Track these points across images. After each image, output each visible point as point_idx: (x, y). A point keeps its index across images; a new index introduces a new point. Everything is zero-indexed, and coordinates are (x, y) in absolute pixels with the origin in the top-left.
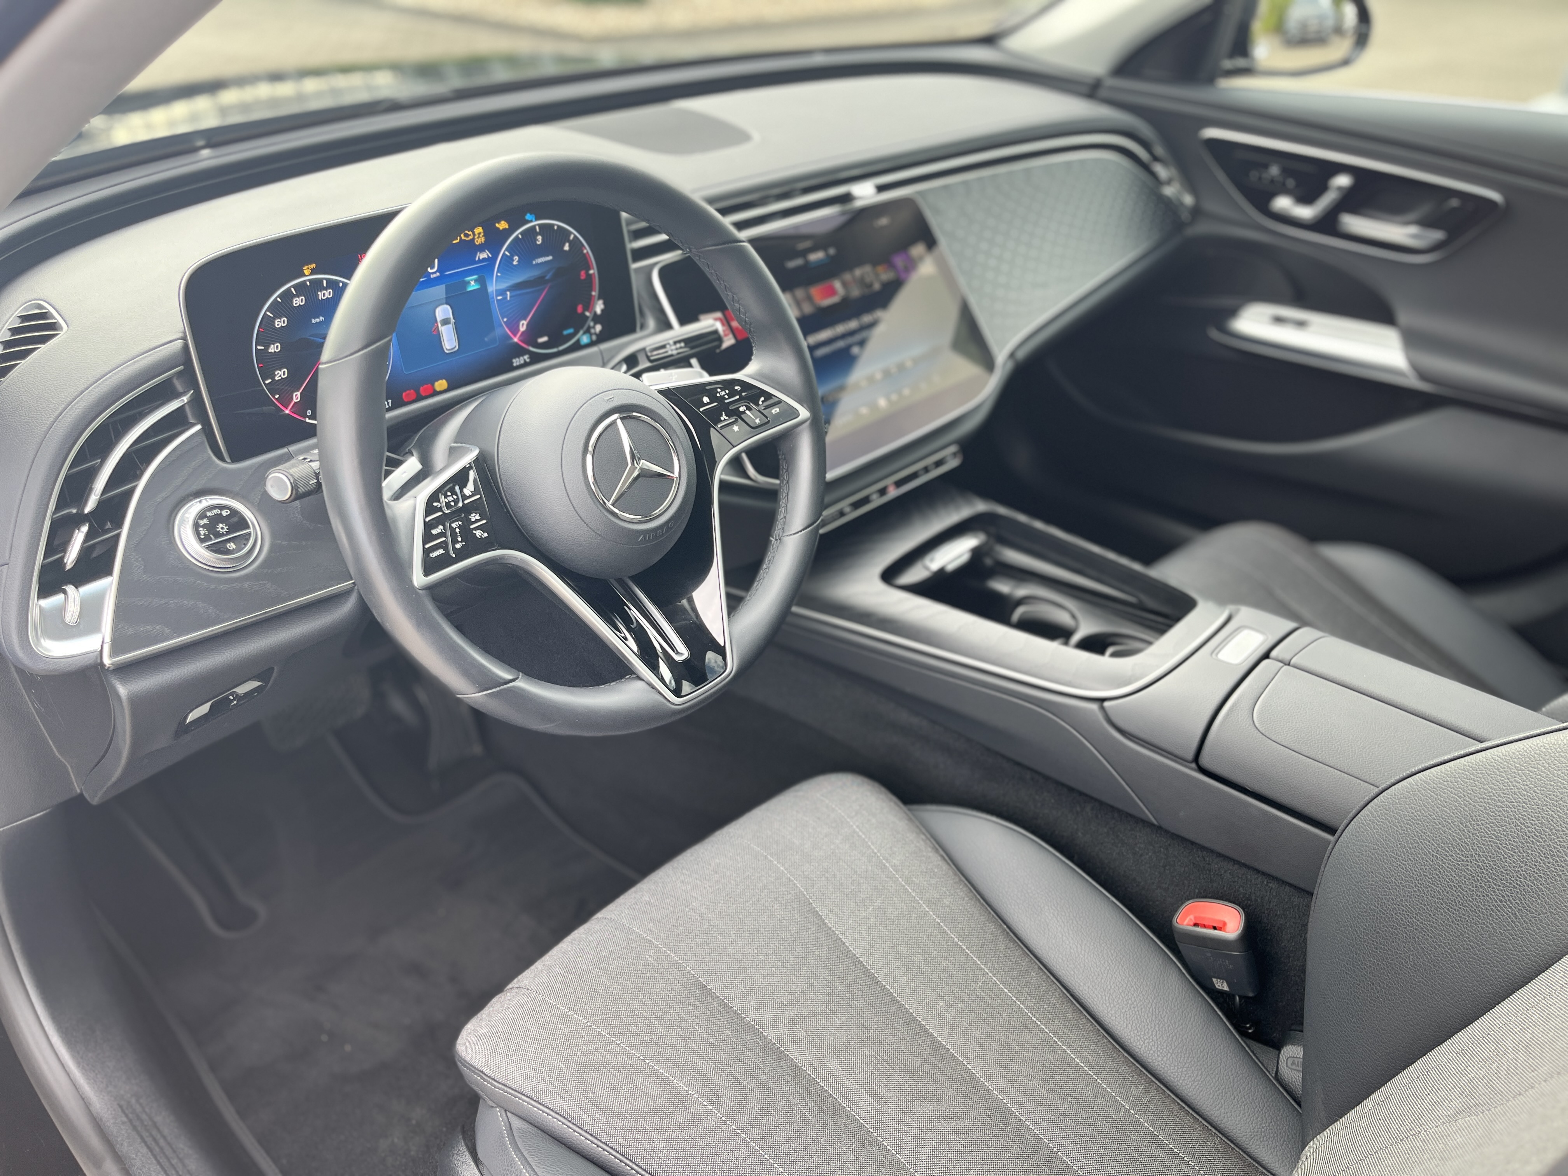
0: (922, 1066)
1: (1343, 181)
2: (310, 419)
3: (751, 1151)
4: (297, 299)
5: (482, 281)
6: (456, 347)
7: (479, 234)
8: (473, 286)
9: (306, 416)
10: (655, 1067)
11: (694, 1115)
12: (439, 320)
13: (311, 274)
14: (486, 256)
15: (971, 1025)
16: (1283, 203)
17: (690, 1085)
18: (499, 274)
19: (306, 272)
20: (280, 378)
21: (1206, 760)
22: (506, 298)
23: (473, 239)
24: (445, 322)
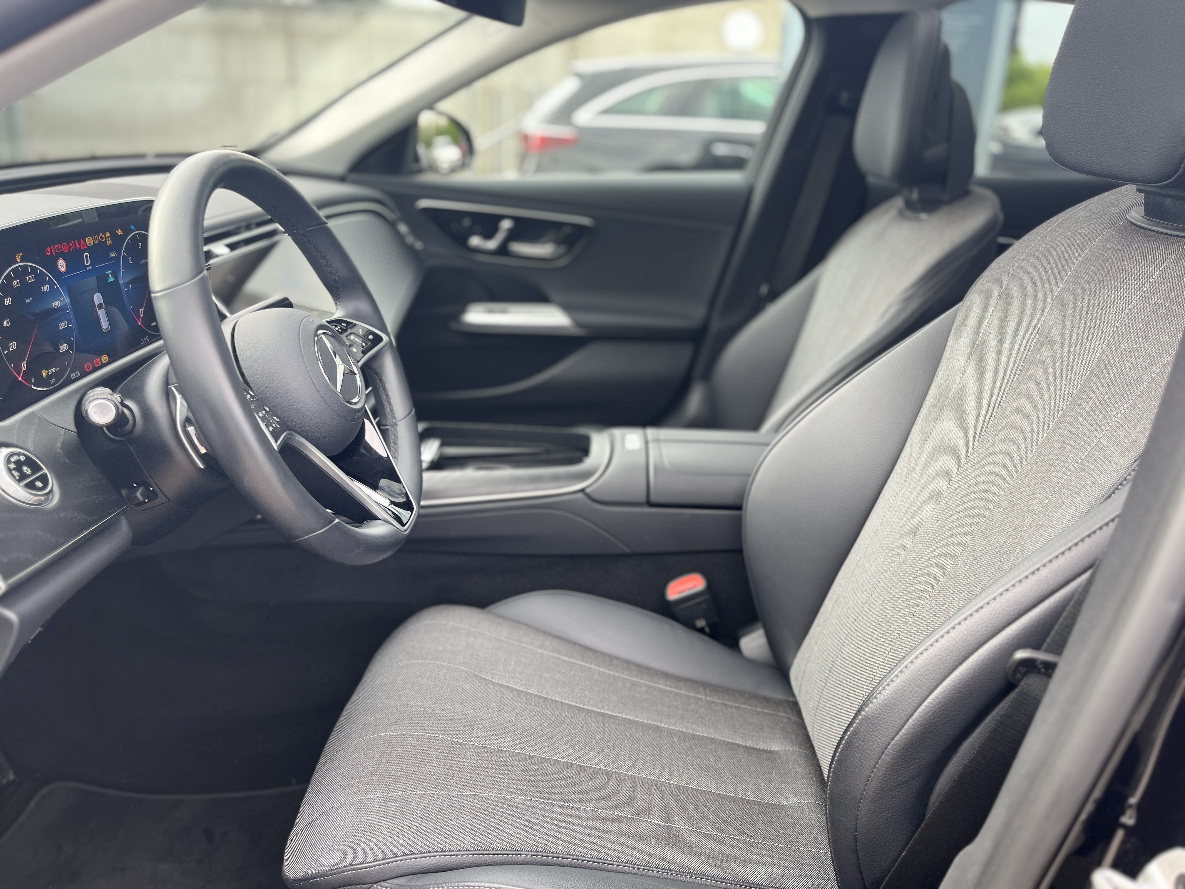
0: (604, 725)
1: (506, 224)
2: (34, 386)
3: (562, 807)
4: (15, 282)
5: (114, 275)
6: (108, 327)
7: (108, 237)
8: (111, 279)
9: (31, 383)
10: (472, 794)
11: (516, 806)
12: (96, 305)
13: (21, 262)
14: (114, 255)
15: (609, 696)
16: (475, 241)
17: (500, 792)
18: (123, 271)
19: (18, 259)
20: (12, 349)
21: (654, 498)
22: (130, 289)
23: (106, 241)
24: (100, 306)
